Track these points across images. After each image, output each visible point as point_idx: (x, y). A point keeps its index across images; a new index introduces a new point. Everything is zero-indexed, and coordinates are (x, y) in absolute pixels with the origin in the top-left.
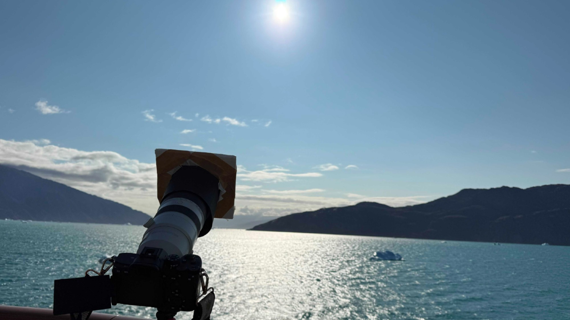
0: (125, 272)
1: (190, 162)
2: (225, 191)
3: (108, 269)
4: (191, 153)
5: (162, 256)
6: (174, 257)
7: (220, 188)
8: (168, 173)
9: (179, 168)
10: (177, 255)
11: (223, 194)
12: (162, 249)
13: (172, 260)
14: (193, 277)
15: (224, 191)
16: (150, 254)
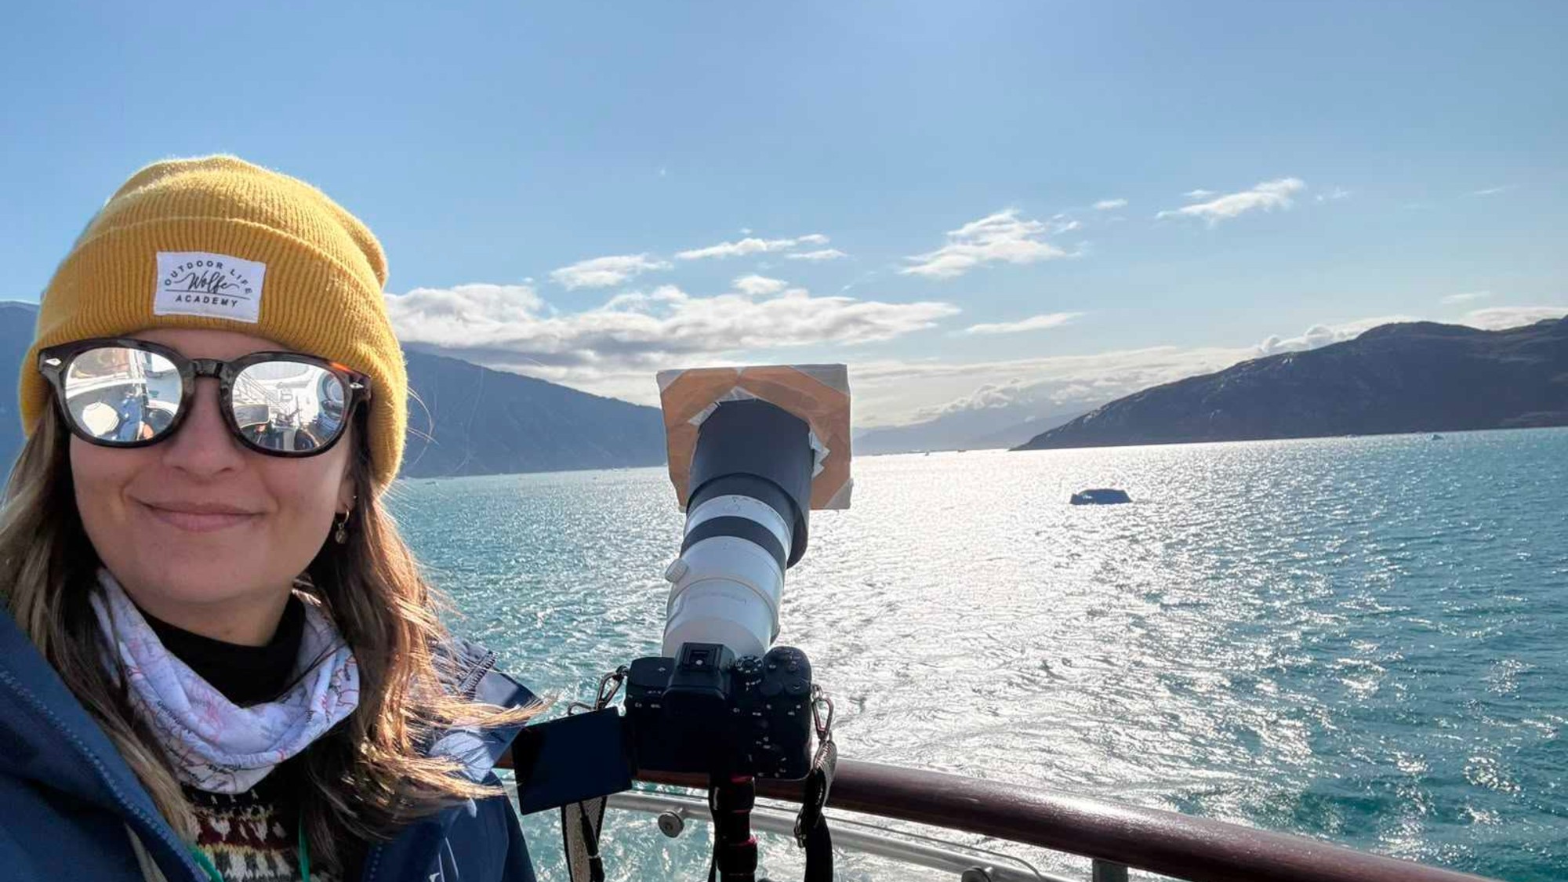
0: (653, 706)
1: (736, 393)
2: (826, 451)
3: (611, 695)
4: (739, 372)
5: (723, 663)
6: (749, 663)
7: (815, 444)
8: (690, 421)
9: (713, 407)
10: (755, 658)
11: (822, 458)
12: (721, 646)
13: (748, 671)
14: (799, 707)
15: (823, 452)
16: (699, 662)
